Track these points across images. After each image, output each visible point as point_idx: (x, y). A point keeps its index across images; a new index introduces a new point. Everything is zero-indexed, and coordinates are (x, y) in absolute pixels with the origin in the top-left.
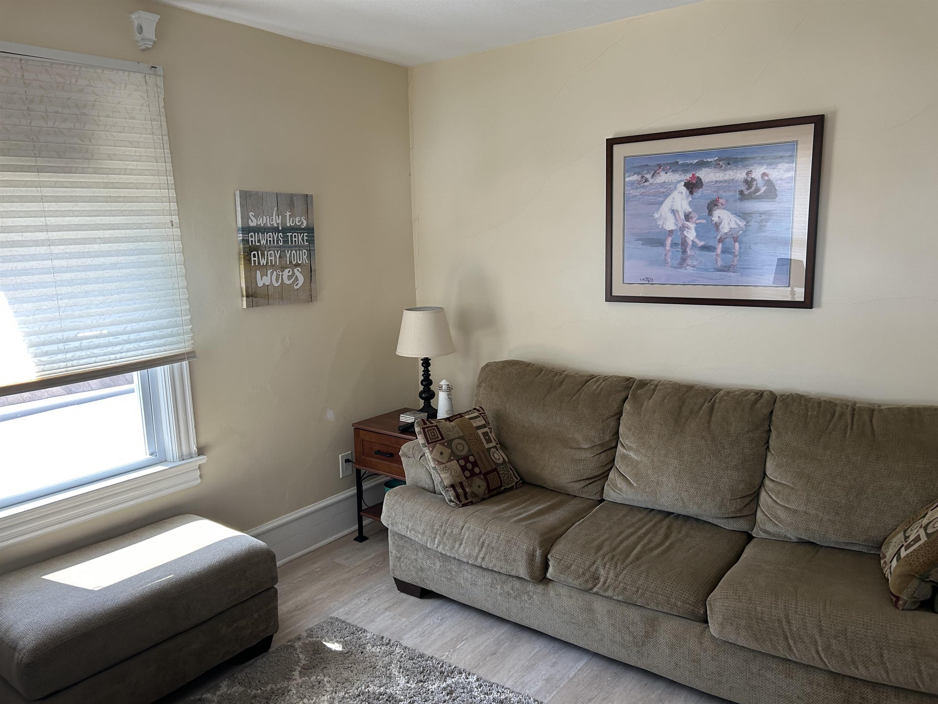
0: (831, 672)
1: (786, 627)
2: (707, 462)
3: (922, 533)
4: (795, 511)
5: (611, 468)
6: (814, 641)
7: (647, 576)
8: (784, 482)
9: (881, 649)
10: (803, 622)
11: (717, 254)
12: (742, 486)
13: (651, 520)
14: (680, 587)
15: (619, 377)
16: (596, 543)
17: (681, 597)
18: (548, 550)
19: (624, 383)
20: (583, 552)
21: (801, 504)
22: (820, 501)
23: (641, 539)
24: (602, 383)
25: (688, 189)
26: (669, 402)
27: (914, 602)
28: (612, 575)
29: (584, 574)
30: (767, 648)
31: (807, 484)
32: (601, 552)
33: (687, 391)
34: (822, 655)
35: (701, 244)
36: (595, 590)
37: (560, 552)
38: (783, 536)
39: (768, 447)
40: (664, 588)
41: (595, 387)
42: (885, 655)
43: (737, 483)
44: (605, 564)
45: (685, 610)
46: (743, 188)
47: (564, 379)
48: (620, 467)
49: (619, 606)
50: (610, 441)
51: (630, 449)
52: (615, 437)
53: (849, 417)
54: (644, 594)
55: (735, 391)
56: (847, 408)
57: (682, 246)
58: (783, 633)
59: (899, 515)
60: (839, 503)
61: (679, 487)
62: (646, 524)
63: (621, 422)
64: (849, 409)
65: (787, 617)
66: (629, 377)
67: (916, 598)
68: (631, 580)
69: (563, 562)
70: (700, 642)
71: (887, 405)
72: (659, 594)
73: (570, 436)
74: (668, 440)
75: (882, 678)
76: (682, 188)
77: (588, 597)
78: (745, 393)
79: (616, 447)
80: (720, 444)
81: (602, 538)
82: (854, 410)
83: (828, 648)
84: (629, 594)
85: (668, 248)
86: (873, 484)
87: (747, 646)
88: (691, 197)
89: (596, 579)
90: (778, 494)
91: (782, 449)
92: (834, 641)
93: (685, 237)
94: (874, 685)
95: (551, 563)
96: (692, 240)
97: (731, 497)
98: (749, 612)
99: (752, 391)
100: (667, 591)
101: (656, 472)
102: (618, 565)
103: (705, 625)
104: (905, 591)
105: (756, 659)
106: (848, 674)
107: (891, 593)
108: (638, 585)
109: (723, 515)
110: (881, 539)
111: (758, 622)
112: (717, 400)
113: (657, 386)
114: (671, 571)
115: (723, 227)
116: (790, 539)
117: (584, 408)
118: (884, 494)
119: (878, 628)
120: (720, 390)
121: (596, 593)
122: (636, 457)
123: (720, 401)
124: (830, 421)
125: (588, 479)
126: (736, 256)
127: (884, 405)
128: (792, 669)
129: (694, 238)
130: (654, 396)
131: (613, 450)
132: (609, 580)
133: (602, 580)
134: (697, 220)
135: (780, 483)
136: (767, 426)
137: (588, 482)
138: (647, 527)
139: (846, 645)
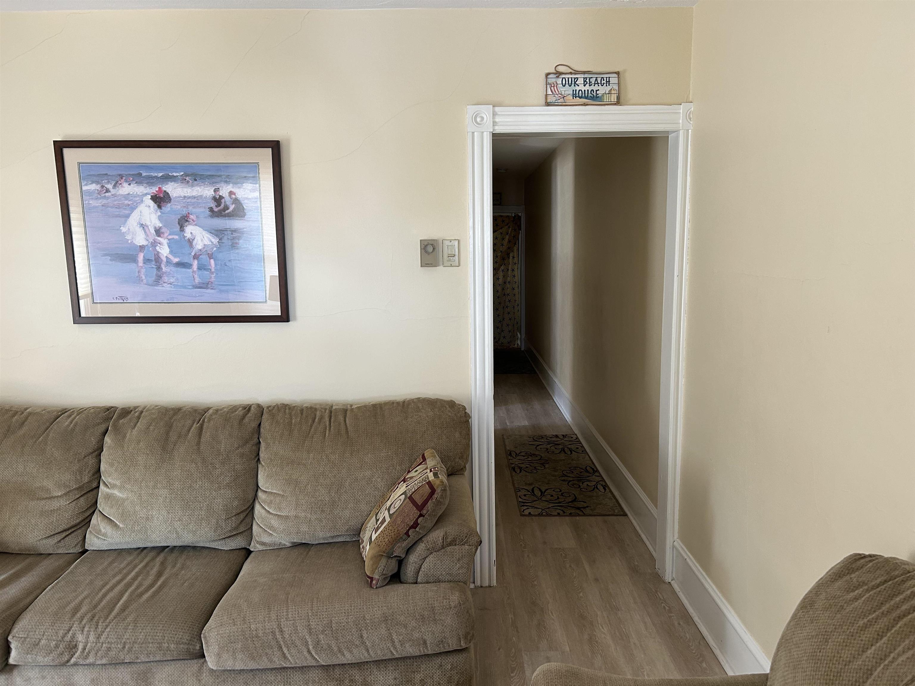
0: (323, 666)
1: (279, 637)
2: (198, 485)
3: (386, 514)
4: (287, 517)
5: (94, 512)
6: (305, 642)
7: (134, 626)
8: (275, 491)
9: (360, 631)
10: (294, 627)
11: (193, 271)
12: (236, 503)
13: (141, 562)
14: (173, 627)
15: (98, 408)
16: (72, 605)
17: (174, 638)
18: (8, 631)
19: (104, 414)
20: (55, 621)
21: (291, 509)
22: (307, 503)
23: (129, 585)
24: (76, 417)
25: (156, 203)
26: (155, 429)
27: (385, 579)
28: (92, 638)
29: (57, 646)
30: (264, 664)
31: (295, 489)
32: (79, 615)
33: (174, 415)
34: (313, 653)
35: (176, 260)
36: (73, 660)
37: (25, 628)
38: (279, 543)
39: (259, 459)
40: (155, 634)
41: (67, 423)
42: (364, 635)
43: (230, 501)
44: (84, 628)
45: (179, 651)
46: (213, 205)
47: (27, 418)
48: (103, 509)
49: (104, 670)
50: (90, 482)
51: (114, 486)
52: (96, 476)
53: (327, 419)
54: (132, 648)
55: (223, 408)
56: (325, 411)
57: (156, 262)
58: (277, 644)
59: (372, 501)
60: (323, 501)
61: (171, 518)
62: (135, 566)
63: (102, 458)
64: (327, 411)
65: (279, 626)
66: (109, 407)
67: (385, 575)
68: (116, 636)
69: (28, 639)
70: (199, 680)
71: (359, 404)
72: (149, 643)
73: (38, 485)
74: (156, 470)
75: (365, 656)
76: (148, 200)
77: (65, 671)
78: (234, 409)
79: (98, 487)
80: (211, 464)
81: (80, 598)
82: (331, 412)
83: (317, 643)
84: (114, 653)
85: (141, 264)
86: (350, 478)
87: (245, 668)
88: (160, 212)
89: (72, 648)
90: (270, 503)
91: (271, 459)
92: (321, 637)
93: (158, 252)
94: (359, 665)
95: (12, 646)
96: (166, 257)
97: (226, 516)
98: (244, 633)
99: (240, 406)
100: (158, 636)
101: (145, 507)
102: (100, 624)
103: (202, 660)
104: (377, 570)
105: (255, 678)
106: (337, 663)
107: (367, 575)
108: (124, 640)
109: (219, 537)
110: (359, 527)
111: (254, 641)
112: (206, 420)
113: (142, 412)
114: (163, 613)
115: (196, 244)
116: (285, 545)
117: (53, 449)
118: (359, 485)
119: (357, 612)
120: (209, 409)
121: (75, 664)
122: (121, 495)
123: (209, 421)
124: (311, 426)
125: (65, 530)
126: (212, 273)
127: (355, 405)
128: (290, 675)
129: (168, 254)
130: (139, 424)
131: (95, 492)
132: (89, 644)
133: (80, 647)
134: (168, 235)
135: (272, 493)
136: (257, 439)
137: (64, 534)
138: (137, 570)
139: (332, 637)
